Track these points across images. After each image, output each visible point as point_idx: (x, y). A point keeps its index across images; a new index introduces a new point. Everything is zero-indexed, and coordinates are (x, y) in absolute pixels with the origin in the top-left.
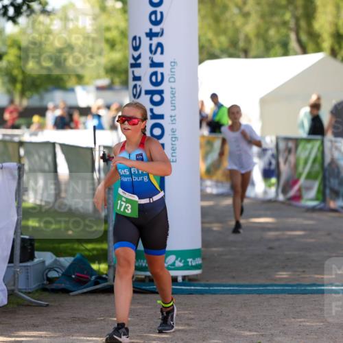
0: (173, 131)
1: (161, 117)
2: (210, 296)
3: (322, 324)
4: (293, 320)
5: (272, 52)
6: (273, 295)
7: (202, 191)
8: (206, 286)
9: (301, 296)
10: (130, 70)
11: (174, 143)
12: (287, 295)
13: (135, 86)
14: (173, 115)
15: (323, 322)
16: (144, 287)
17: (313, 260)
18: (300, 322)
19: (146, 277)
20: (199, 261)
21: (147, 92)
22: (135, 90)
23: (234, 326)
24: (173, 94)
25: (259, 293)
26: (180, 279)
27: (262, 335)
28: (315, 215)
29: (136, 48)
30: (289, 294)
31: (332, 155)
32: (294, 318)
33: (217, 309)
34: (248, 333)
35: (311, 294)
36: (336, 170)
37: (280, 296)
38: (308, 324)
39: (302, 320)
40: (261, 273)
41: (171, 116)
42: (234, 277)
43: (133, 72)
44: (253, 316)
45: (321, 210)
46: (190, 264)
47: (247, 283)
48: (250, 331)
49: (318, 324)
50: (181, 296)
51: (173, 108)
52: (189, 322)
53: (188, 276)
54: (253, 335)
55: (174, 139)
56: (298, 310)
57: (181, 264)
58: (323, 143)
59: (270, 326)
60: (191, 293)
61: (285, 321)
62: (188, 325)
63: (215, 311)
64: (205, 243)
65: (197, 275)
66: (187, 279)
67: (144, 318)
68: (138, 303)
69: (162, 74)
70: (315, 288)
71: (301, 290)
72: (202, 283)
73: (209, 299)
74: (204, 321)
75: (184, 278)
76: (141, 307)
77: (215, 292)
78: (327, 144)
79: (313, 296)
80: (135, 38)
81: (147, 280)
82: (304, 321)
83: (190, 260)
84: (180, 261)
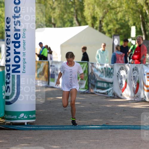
0: (24, 59)
1: (19, 53)
2: (39, 131)
3: (87, 143)
4: (75, 141)
5: (66, 25)
6: (67, 130)
7: (36, 85)
8: (37, 126)
9: (78, 131)
10: (5, 32)
11: (24, 64)
12: (72, 130)
13: (7, 39)
14: (24, 52)
15: (88, 142)
16: (10, 127)
17: (83, 115)
18: (78, 142)
19: (11, 122)
20: (34, 116)
21: (13, 42)
22: (7, 41)
23: (49, 144)
24: (24, 43)
25: (60, 129)
26: (26, 124)
27: (62, 148)
28: (84, 95)
29: (8, 23)
30: (73, 130)
31: (92, 70)
32: (75, 140)
33: (42, 137)
34: (55, 147)
35: (83, 129)
36: (93, 76)
37: (70, 130)
38: (81, 142)
39: (79, 141)
40: (61, 121)
41: (23, 53)
42: (49, 123)
43: (7, 33)
44: (58, 139)
45: (87, 93)
46: (30, 117)
47: (55, 125)
48: (56, 146)
49: (86, 143)
50: (26, 131)
51: (24, 49)
52: (30, 142)
53: (29, 122)
54: (58, 148)
55: (24, 63)
56: (77, 136)
57: (27, 117)
58: (88, 64)
59: (65, 144)
60: (30, 129)
61: (71, 141)
62: (29, 143)
63: (41, 137)
64: (37, 108)
65: (33, 122)
66: (29, 123)
67: (10, 141)
68: (7, 134)
69: (20, 34)
70: (84, 127)
71: (79, 128)
72: (35, 125)
73: (38, 132)
74: (36, 142)
75: (28, 123)
76: (8, 136)
77: (41, 129)
78: (90, 65)
79: (83, 130)
80: (8, 18)
81: (11, 124)
82: (80, 141)
83: (30, 116)
84: (26, 116)
